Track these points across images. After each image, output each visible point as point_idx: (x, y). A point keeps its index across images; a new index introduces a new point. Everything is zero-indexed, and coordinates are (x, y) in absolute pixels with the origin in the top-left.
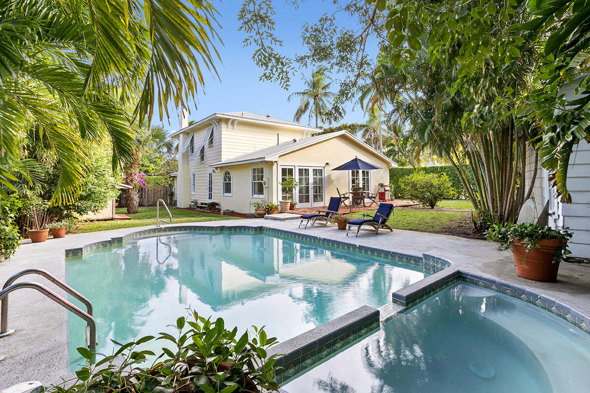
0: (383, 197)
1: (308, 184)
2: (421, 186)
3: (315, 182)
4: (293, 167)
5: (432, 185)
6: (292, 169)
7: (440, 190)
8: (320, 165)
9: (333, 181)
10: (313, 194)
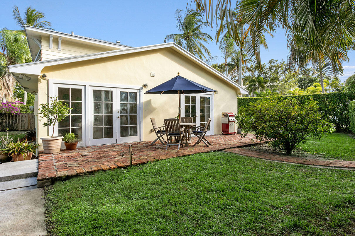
0: (227, 130)
1: (111, 112)
2: (271, 117)
3: (123, 110)
4: (83, 88)
5: (289, 117)
6: (81, 90)
7: (303, 124)
8: (132, 86)
9: (154, 109)
10: (119, 125)
